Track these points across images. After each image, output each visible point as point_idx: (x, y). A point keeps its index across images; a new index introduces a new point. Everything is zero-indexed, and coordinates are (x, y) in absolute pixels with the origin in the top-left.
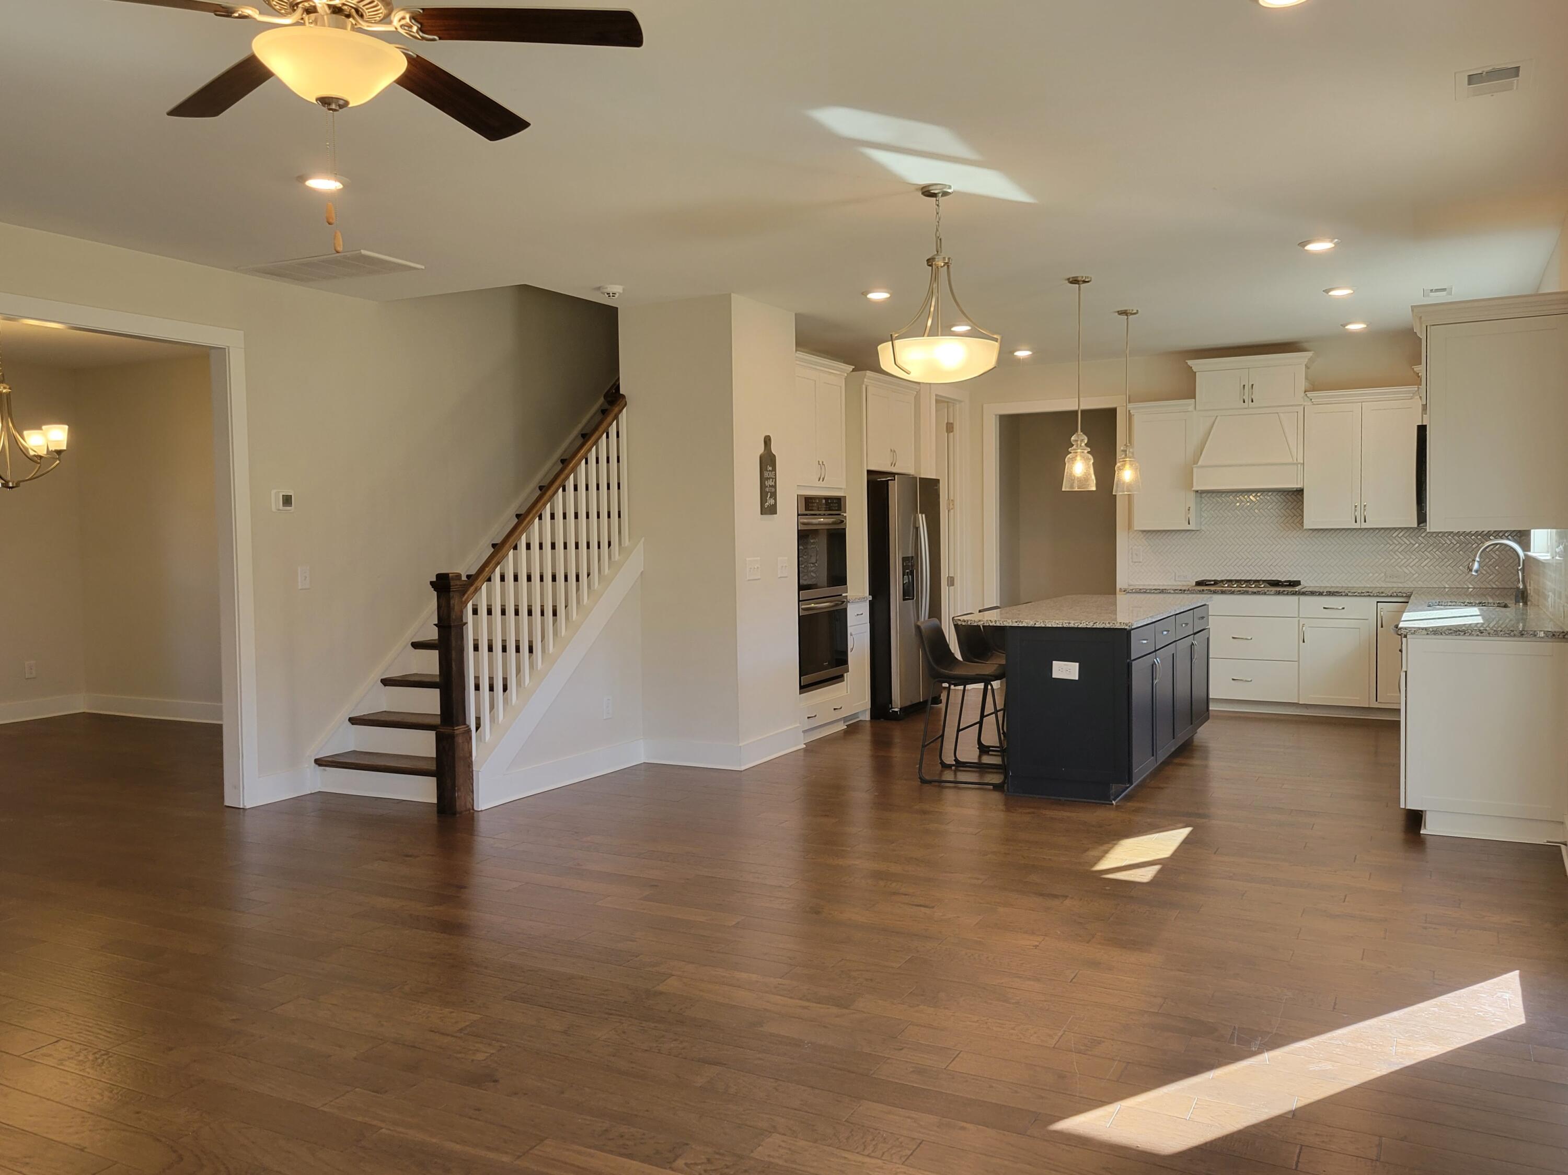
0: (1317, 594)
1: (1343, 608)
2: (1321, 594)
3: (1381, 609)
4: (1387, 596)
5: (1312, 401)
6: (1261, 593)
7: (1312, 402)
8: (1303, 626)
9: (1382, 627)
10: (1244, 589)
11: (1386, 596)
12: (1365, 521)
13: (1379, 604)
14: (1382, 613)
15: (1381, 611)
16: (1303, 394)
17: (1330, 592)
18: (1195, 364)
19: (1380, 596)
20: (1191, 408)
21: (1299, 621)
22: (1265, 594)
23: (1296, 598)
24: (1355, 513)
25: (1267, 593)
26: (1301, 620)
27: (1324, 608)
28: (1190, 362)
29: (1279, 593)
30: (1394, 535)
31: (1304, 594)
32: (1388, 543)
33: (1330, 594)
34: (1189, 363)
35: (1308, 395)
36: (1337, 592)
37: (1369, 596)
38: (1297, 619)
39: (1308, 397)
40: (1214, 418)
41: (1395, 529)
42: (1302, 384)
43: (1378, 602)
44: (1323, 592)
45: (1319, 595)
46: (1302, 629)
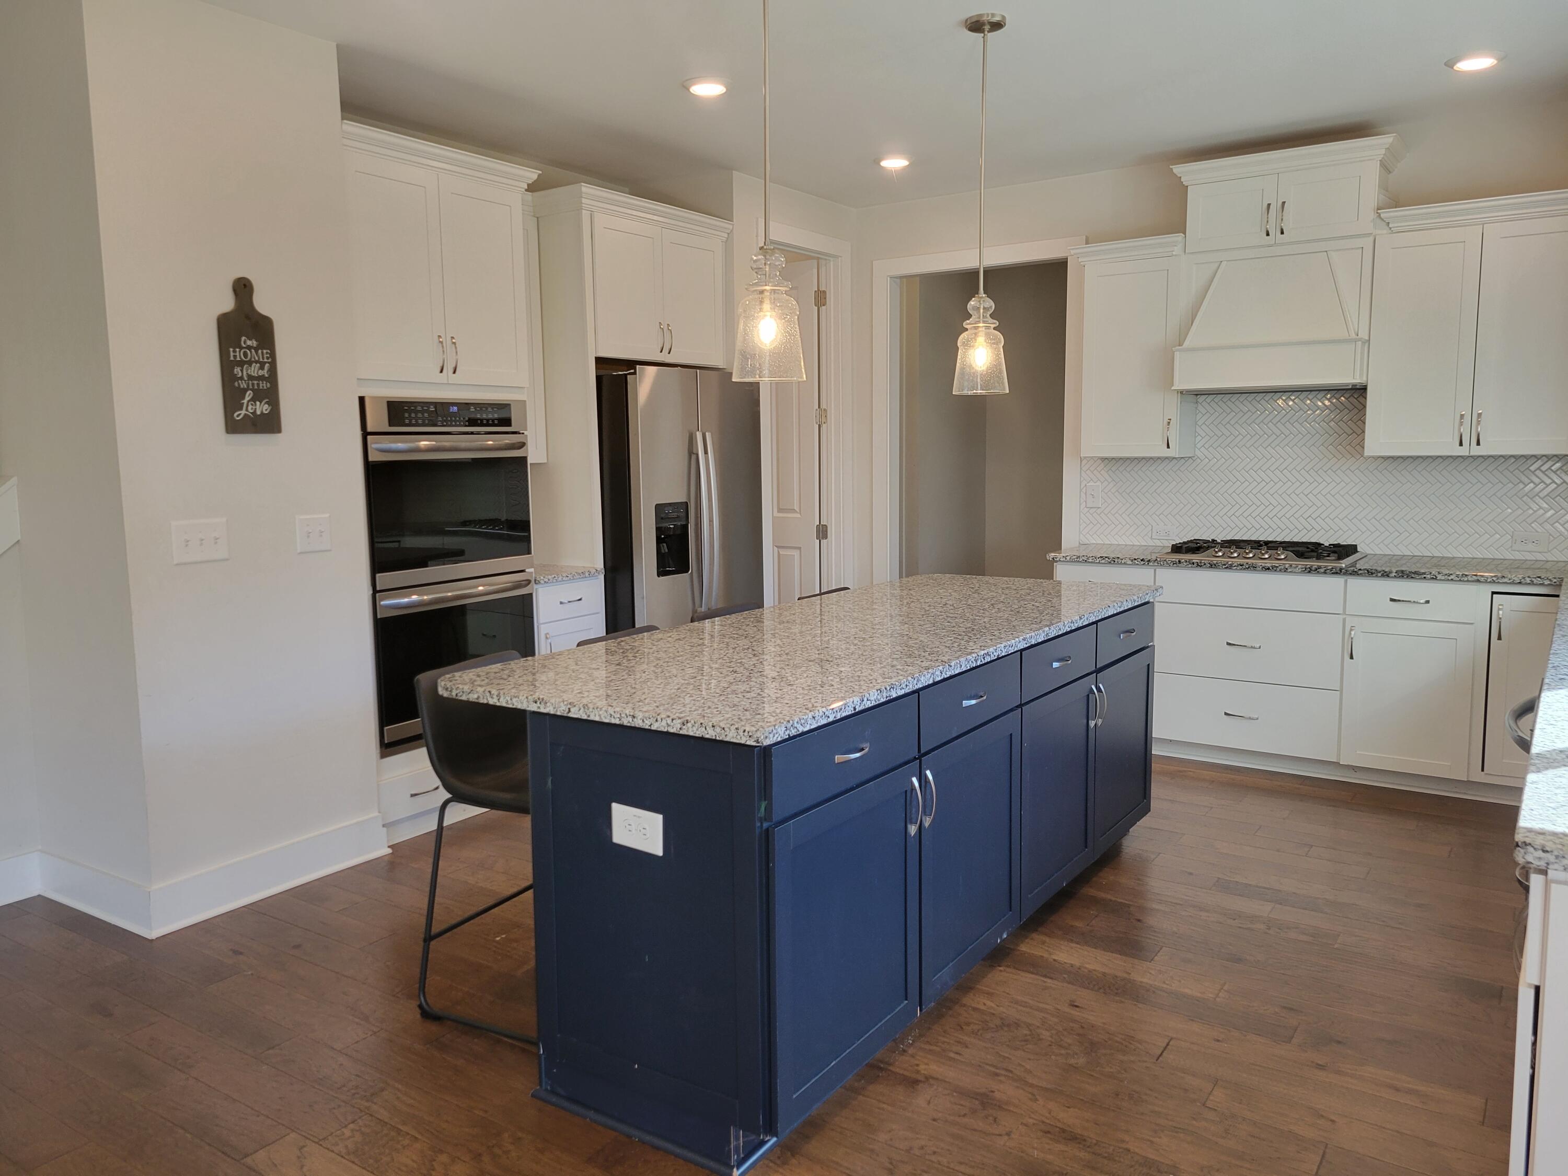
0: (1380, 575)
1: (1428, 602)
2: (1386, 575)
3: (1500, 605)
4: (1513, 583)
5: (1391, 226)
6: (1278, 569)
7: (1390, 228)
8: (1351, 630)
9: (1499, 638)
10: (1249, 561)
11: (1510, 583)
12: (1478, 443)
13: (1494, 595)
14: (1501, 612)
15: (1499, 609)
16: (1372, 215)
17: (1402, 572)
18: (1186, 171)
19: (1498, 582)
20: (1177, 250)
21: (1344, 620)
22: (1286, 570)
23: (1339, 581)
24: (1460, 429)
25: (1289, 570)
26: (1348, 619)
27: (1392, 600)
28: (1178, 169)
29: (1310, 571)
30: (1532, 468)
31: (1355, 573)
32: (1521, 482)
33: (1403, 575)
34: (1175, 171)
35: (1382, 215)
36: (1415, 573)
37: (1478, 581)
38: (1341, 617)
39: (1382, 220)
40: (1217, 265)
41: (1536, 457)
42: (1371, 194)
43: (1493, 593)
44: (1391, 572)
45: (1383, 576)
46: (1350, 634)
